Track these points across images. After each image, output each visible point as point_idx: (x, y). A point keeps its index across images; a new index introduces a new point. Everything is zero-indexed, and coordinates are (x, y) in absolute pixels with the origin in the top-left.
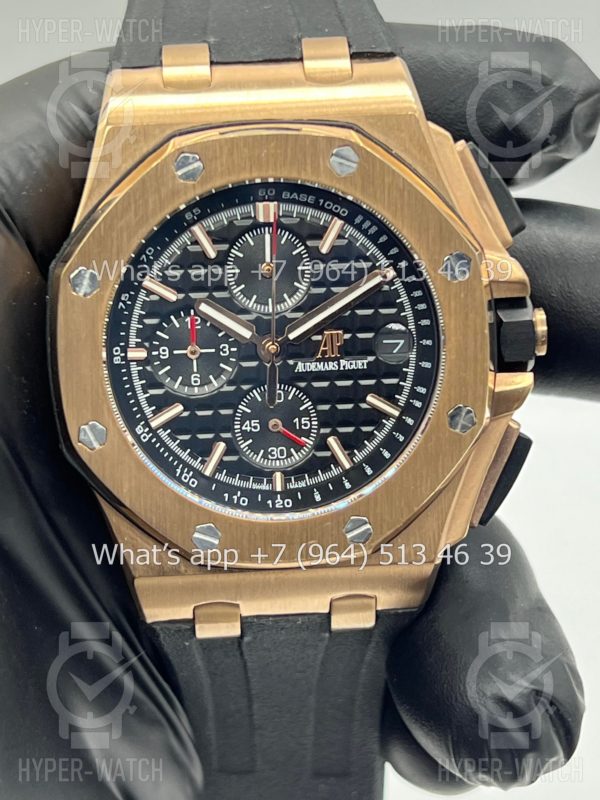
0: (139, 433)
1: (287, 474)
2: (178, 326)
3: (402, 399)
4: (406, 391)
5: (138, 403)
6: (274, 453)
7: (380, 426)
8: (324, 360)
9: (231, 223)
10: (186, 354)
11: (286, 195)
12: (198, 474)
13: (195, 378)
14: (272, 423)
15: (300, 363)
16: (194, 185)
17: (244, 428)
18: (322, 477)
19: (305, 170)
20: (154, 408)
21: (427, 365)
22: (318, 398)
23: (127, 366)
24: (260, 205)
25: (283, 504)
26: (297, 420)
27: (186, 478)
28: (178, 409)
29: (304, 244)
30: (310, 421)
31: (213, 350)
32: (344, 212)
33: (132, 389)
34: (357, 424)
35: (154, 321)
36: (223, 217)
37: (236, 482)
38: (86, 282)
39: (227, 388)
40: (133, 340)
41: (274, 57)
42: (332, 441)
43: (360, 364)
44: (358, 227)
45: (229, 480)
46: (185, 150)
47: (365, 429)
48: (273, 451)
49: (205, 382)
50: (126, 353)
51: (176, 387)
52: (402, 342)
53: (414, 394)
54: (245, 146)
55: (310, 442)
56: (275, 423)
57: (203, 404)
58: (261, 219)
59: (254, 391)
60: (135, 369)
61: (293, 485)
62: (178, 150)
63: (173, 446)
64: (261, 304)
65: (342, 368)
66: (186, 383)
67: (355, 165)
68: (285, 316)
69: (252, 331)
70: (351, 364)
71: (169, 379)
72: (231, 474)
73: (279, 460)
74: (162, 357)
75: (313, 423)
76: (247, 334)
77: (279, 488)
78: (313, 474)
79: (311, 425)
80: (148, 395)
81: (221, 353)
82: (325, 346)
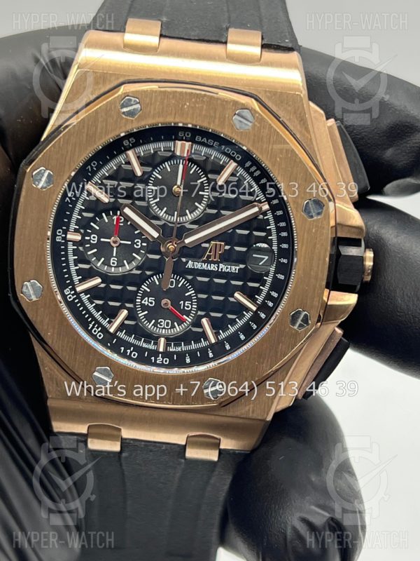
0: (66, 293)
1: (169, 340)
2: (107, 221)
3: (260, 299)
4: (264, 294)
5: (69, 272)
6: (162, 323)
7: (241, 316)
8: (208, 262)
9: (156, 152)
10: (109, 243)
11: (198, 138)
12: (105, 330)
13: (113, 261)
14: (164, 301)
15: (190, 261)
16: (132, 121)
17: (143, 302)
18: (193, 346)
19: (214, 122)
20: (80, 277)
21: (281, 277)
22: (200, 289)
23: (66, 244)
24: (179, 143)
25: (162, 361)
26: (182, 302)
27: (95, 331)
28: (98, 281)
29: (206, 176)
30: (192, 304)
31: (130, 243)
32: (238, 157)
33: (67, 261)
34: (225, 313)
35: (91, 215)
36: (151, 148)
37: (131, 340)
38: (44, 179)
39: (135, 272)
40: (73, 226)
41: (207, 38)
42: (204, 321)
43: (234, 269)
44: (247, 170)
45: (126, 338)
46: (130, 94)
47: (230, 316)
48: (161, 322)
49: (120, 264)
50: (66, 235)
51: (99, 265)
52: (266, 258)
53: (269, 297)
54: (173, 98)
55: (189, 320)
56: (166, 302)
57: (116, 280)
58: (178, 153)
59: (155, 277)
60: (71, 247)
62: (126, 93)
63: (90, 307)
64: (169, 215)
65: (220, 270)
66: (106, 263)
67: (250, 124)
68: (184, 226)
69: (159, 233)
70: (227, 268)
71: (95, 258)
72: (129, 334)
73: (165, 329)
74: (92, 241)
75: (194, 306)
76: (155, 235)
77: (161, 350)
78: (188, 343)
79: (192, 307)
80: (78, 268)
81: (135, 246)
82: (210, 252)
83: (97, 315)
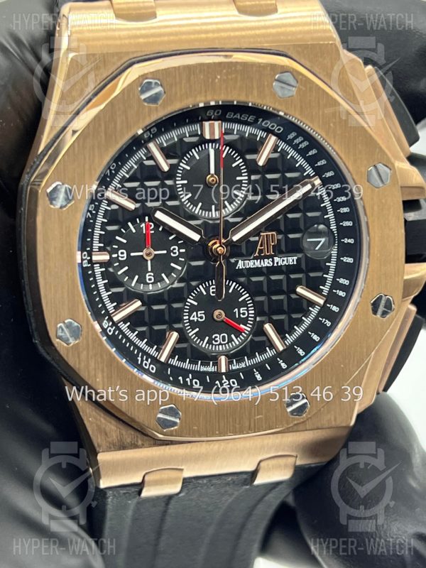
0: (106, 327)
2: (134, 231)
3: (326, 289)
4: (329, 283)
5: (101, 300)
6: (217, 339)
7: (307, 313)
8: (260, 258)
9: (181, 140)
10: (142, 256)
11: (230, 115)
12: (155, 361)
13: (149, 277)
14: (216, 313)
15: (240, 261)
16: (157, 108)
18: (259, 358)
20: (115, 304)
21: (349, 260)
22: (254, 290)
23: (92, 268)
24: (207, 124)
25: (229, 384)
26: (236, 310)
27: (146, 365)
28: (137, 304)
29: (243, 157)
30: (248, 311)
31: (165, 252)
32: (279, 130)
33: (97, 288)
34: (289, 313)
35: (114, 228)
36: (174, 135)
37: (186, 365)
38: (62, 196)
39: (176, 285)
40: (96, 245)
42: (268, 327)
43: (291, 260)
44: (289, 143)
45: (180, 364)
46: (149, 76)
47: (294, 316)
48: (216, 337)
49: (158, 279)
50: (91, 257)
51: (133, 285)
52: (323, 240)
53: (335, 285)
54: (200, 72)
55: (247, 328)
56: (219, 314)
57: (157, 299)
58: (207, 137)
59: (201, 287)
60: (98, 270)
61: (235, 367)
62: (142, 76)
63: (132, 336)
64: (206, 211)
65: (275, 265)
66: (142, 280)
67: (294, 90)
68: (227, 221)
69: (200, 234)
70: (283, 261)
71: (127, 278)
72: (182, 359)
73: (222, 345)
74: (120, 259)
75: (250, 312)
76: (196, 237)
77: (223, 370)
78: (251, 356)
79: (248, 314)
80: (110, 293)
81: (172, 254)
82: (261, 246)
83: (142, 344)
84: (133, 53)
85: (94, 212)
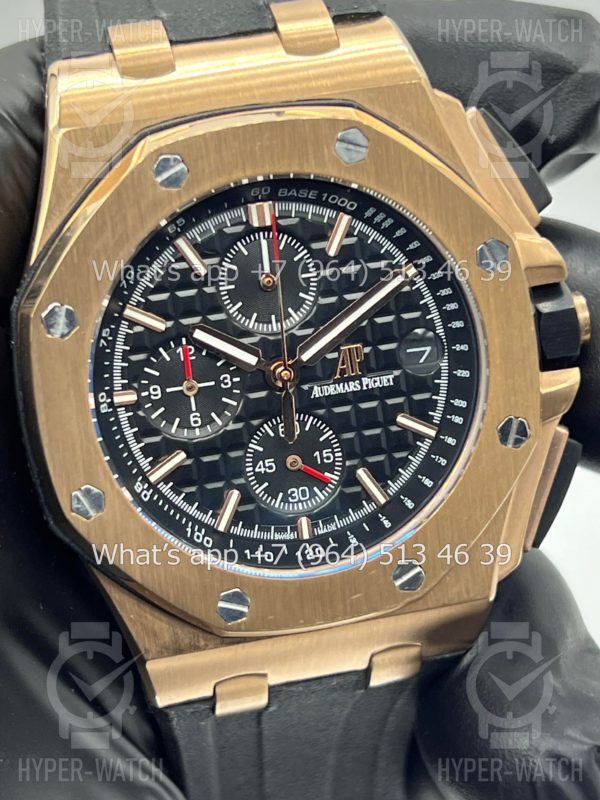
0: (139, 491)
1: (314, 518)
2: (168, 359)
3: (437, 416)
4: (441, 406)
5: (131, 456)
6: (295, 495)
7: (414, 450)
8: (343, 380)
9: (220, 232)
10: (182, 391)
11: (282, 192)
12: (211, 531)
13: (194, 418)
14: (290, 459)
15: (316, 387)
16: (179, 192)
17: (257, 470)
18: (354, 516)
19: (307, 161)
20: (151, 458)
21: (464, 373)
22: (339, 425)
23: (115, 414)
24: (253, 207)
26: (317, 453)
27: (198, 537)
28: (180, 457)
29: (307, 247)
30: (333, 453)
31: (213, 383)
32: (352, 206)
33: (124, 439)
34: (389, 452)
35: (142, 357)
36: (210, 225)
37: (255, 533)
38: (62, 320)
39: (231, 426)
40: (118, 382)
42: (361, 473)
43: (386, 380)
44: (369, 222)
45: (247, 533)
46: (165, 151)
47: (398, 455)
48: (293, 492)
49: (207, 421)
50: (112, 399)
51: (173, 431)
52: (428, 349)
53: (449, 409)
54: (234, 138)
55: (334, 477)
56: (294, 461)
57: (208, 447)
58: (256, 224)
60: (123, 415)
62: (156, 151)
63: (178, 500)
64: (263, 323)
65: (365, 388)
66: (185, 424)
67: (364, 150)
68: (293, 334)
69: (258, 357)
70: (375, 382)
71: (164, 422)
72: (249, 526)
73: (302, 502)
74: (153, 397)
75: (337, 455)
76: (252, 360)
77: (306, 536)
78: (343, 514)
79: (335, 457)
80: (142, 444)
81: (223, 386)
82: (343, 364)
83: (192, 510)
84: (145, 121)
85: (110, 338)
